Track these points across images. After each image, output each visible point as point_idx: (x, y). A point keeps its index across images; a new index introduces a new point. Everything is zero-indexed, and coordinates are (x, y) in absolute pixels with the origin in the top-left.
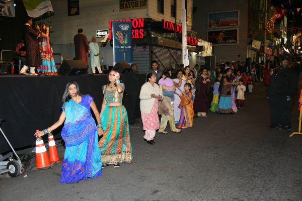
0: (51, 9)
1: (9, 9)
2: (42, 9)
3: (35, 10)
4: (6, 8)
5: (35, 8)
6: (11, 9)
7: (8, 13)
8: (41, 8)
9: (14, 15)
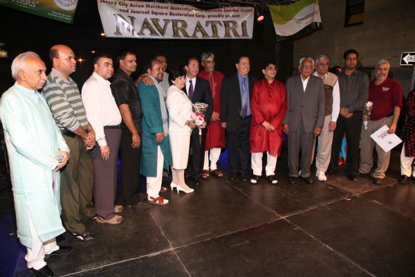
0: (318, 19)
1: (244, 25)
2: (303, 19)
3: (290, 22)
4: (239, 23)
5: (290, 20)
6: (247, 24)
7: (240, 33)
8: (301, 17)
9: (250, 35)
